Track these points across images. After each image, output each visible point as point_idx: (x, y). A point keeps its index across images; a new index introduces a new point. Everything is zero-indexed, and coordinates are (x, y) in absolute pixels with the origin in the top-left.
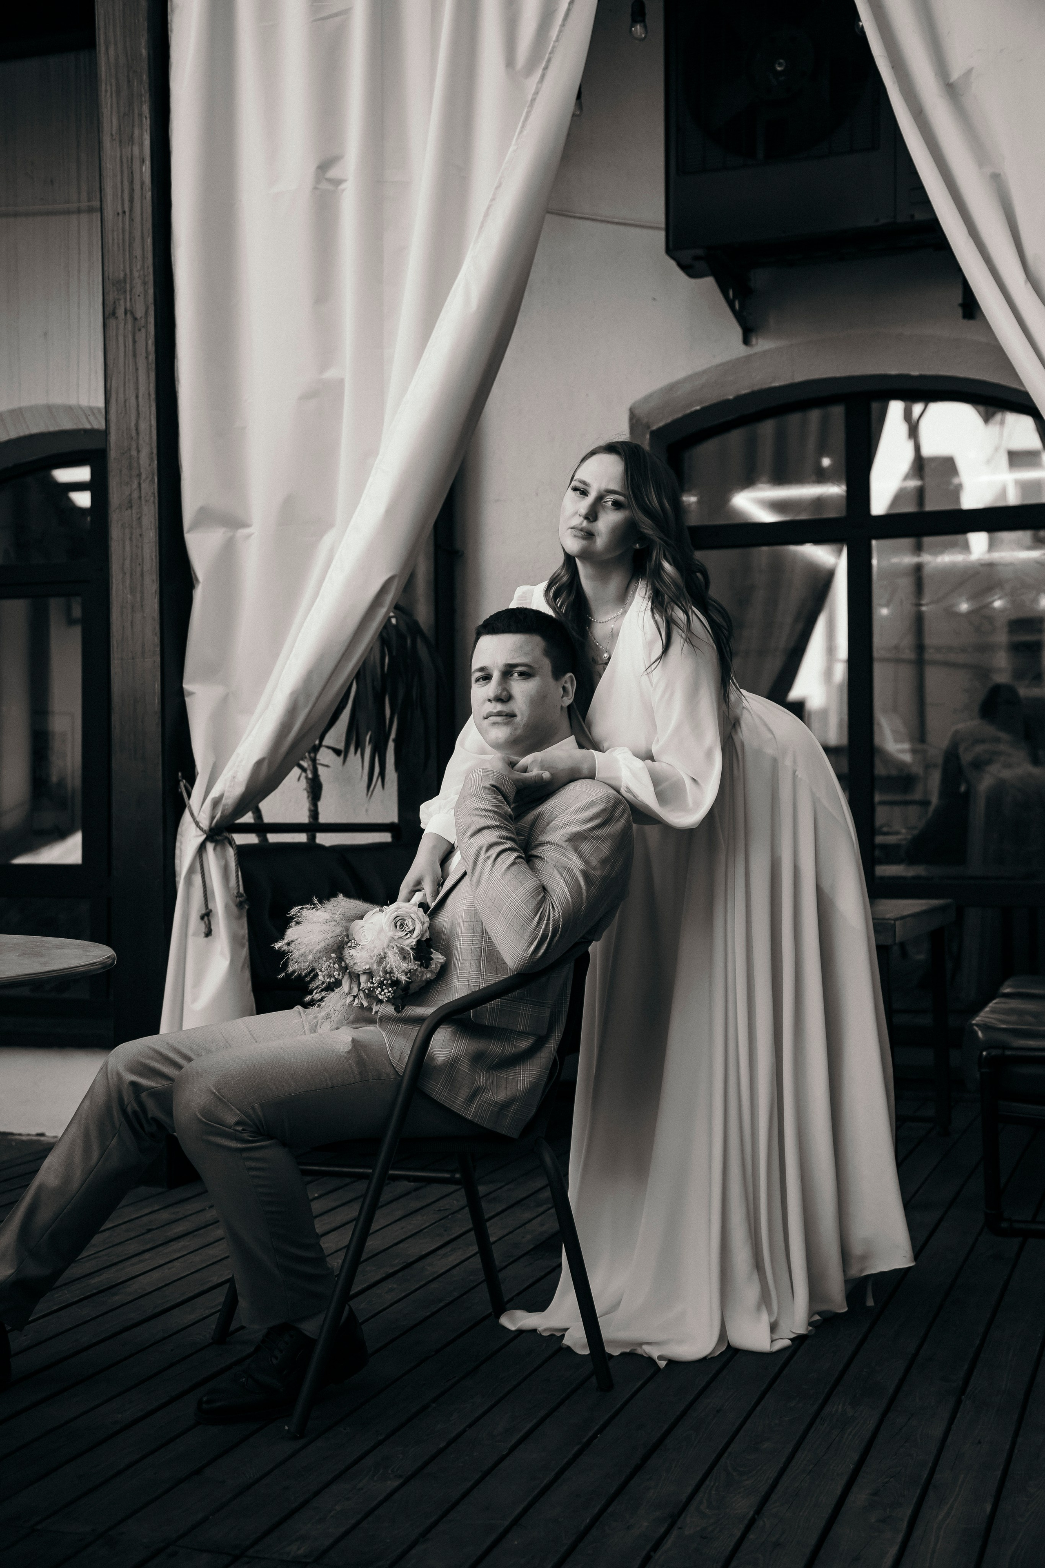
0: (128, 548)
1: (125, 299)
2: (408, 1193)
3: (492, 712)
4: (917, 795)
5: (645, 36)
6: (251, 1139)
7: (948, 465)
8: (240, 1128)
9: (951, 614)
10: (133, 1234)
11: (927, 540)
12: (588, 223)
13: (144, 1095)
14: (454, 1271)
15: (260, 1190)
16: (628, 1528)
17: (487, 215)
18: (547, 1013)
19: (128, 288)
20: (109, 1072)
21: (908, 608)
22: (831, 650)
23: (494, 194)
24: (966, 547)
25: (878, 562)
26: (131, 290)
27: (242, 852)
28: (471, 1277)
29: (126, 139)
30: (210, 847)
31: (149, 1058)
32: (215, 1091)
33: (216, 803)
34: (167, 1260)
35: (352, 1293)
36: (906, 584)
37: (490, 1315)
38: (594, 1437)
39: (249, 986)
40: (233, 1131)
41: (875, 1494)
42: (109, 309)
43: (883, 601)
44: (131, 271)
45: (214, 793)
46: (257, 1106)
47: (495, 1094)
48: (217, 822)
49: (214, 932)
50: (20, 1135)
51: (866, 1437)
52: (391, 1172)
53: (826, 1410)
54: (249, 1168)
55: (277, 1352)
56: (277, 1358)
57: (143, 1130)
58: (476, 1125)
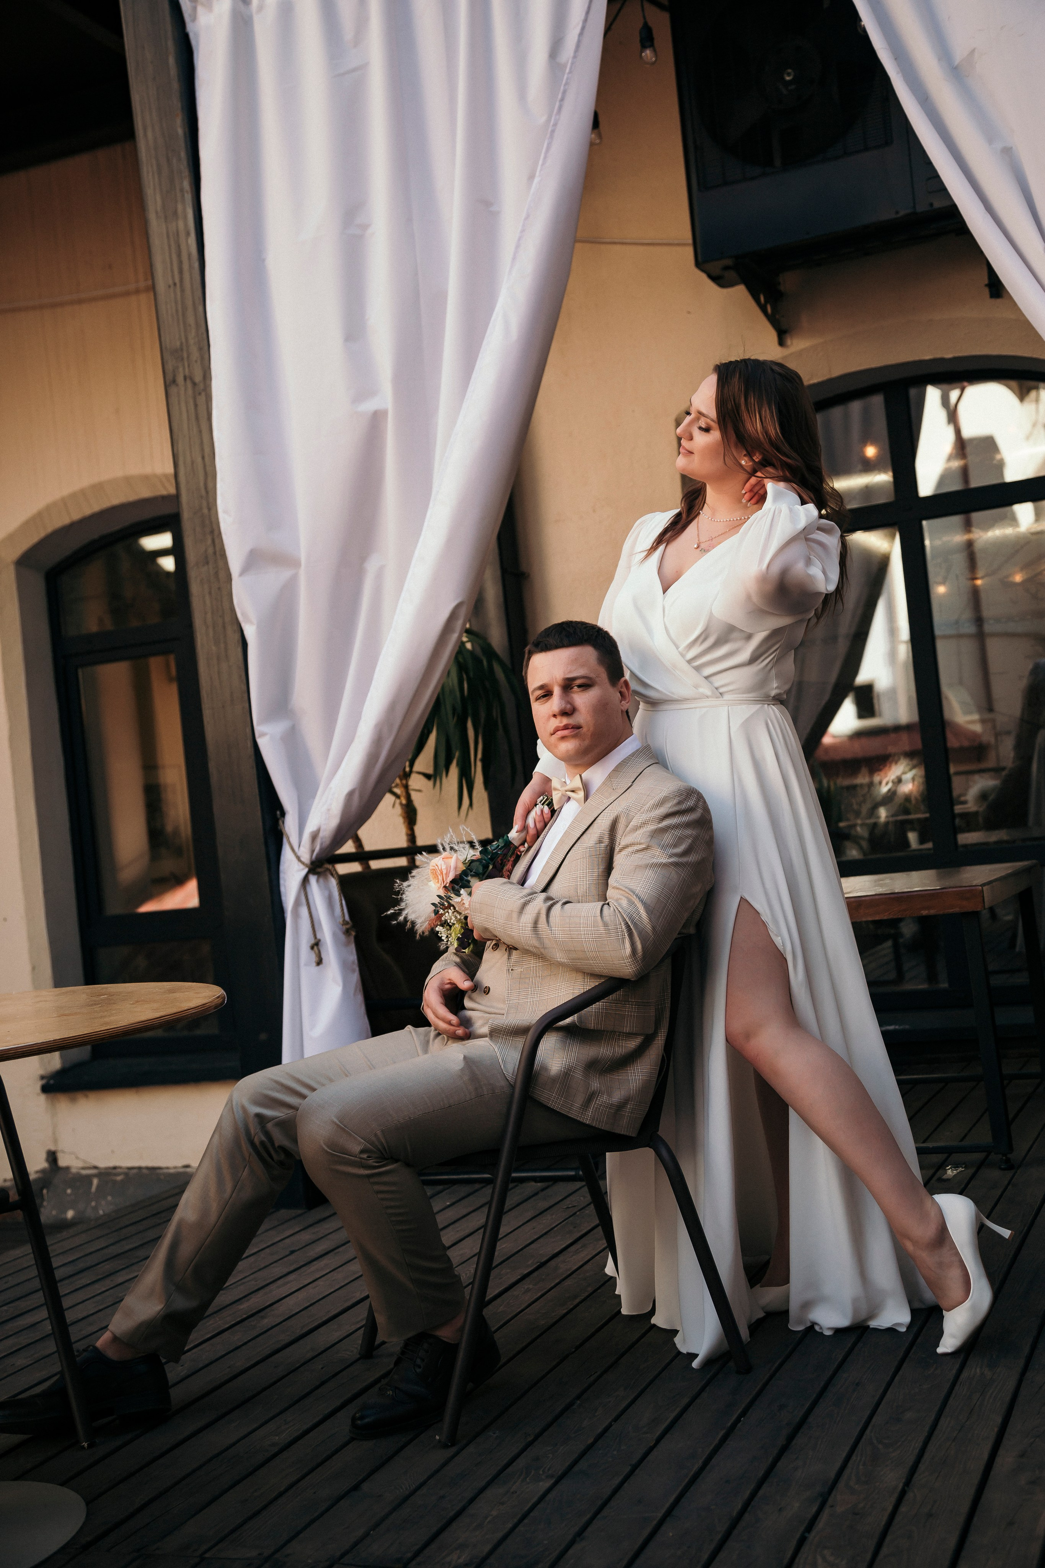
0: (208, 602)
1: (184, 366)
2: (536, 1194)
3: (558, 727)
4: (991, 763)
5: (656, 60)
6: (377, 1164)
7: (988, 444)
8: (365, 1156)
9: (1007, 584)
10: (277, 1257)
11: (976, 516)
12: (617, 247)
13: (269, 1126)
14: (587, 1267)
15: (390, 1211)
16: (780, 1510)
17: (518, 246)
18: (652, 1012)
19: (185, 355)
20: (234, 1106)
21: (965, 583)
22: (892, 631)
23: (524, 225)
24: (1013, 520)
25: (931, 544)
26: (188, 357)
27: (345, 882)
29: (170, 215)
30: (313, 879)
31: (272, 1089)
32: (338, 1122)
33: (314, 837)
34: (311, 1280)
36: (959, 561)
38: (738, 1420)
39: (363, 1009)
40: (360, 1160)
41: (1022, 1456)
42: (170, 377)
43: (939, 579)
44: (187, 339)
45: (310, 827)
46: (379, 1133)
47: (610, 1095)
48: (317, 855)
49: (324, 961)
50: (168, 1168)
51: (1008, 1399)
52: (514, 1175)
53: (965, 1375)
54: (378, 1192)
55: (418, 1361)
56: (419, 1367)
57: (273, 1159)
58: (594, 1128)
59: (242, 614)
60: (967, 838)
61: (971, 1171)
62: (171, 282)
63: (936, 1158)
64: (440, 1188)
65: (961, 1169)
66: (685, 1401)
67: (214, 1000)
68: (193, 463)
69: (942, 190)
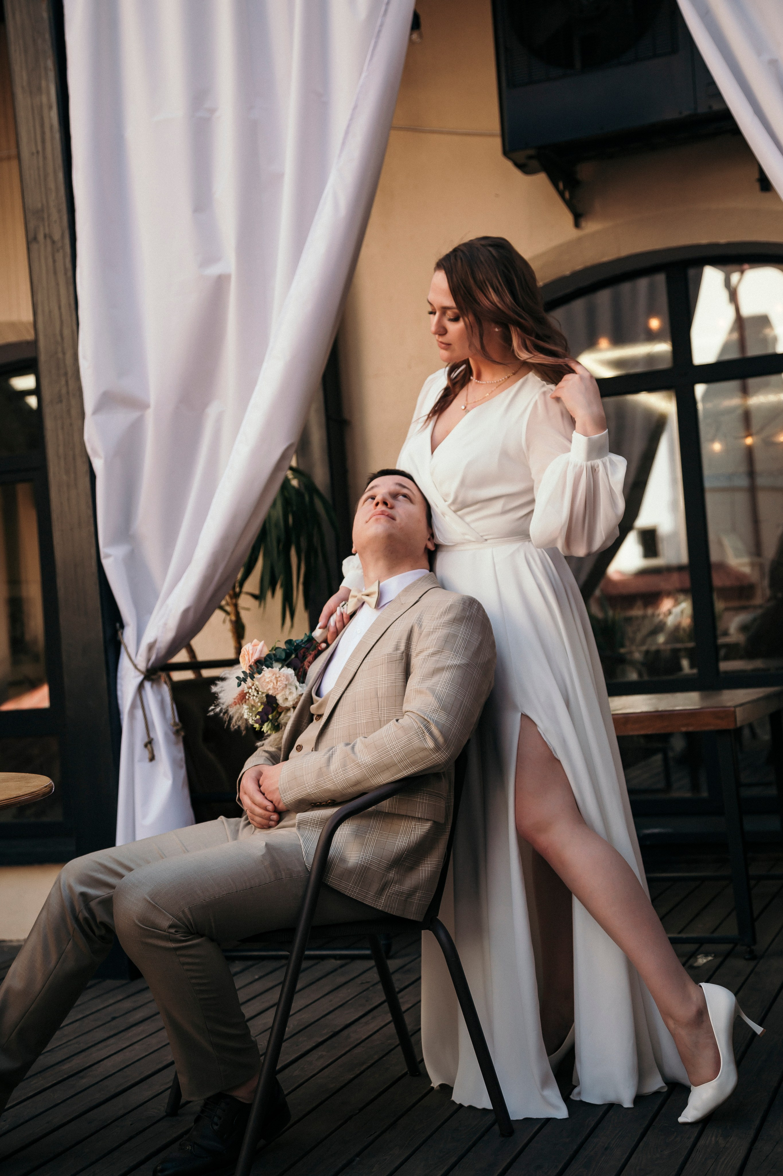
0: (61, 437)
1: (44, 226)
2: (335, 970)
6: (183, 938)
7: (762, 322)
8: (173, 931)
10: (100, 1023)
12: (436, 136)
13: (93, 904)
14: (375, 1037)
15: (193, 981)
17: (347, 133)
18: (443, 804)
19: (46, 216)
20: (62, 885)
23: (352, 114)
26: (48, 218)
27: (177, 688)
28: (389, 1041)
29: (35, 90)
30: (148, 685)
31: (96, 871)
32: (149, 900)
33: (150, 647)
34: (128, 1044)
35: (277, 1068)
36: (733, 422)
37: (406, 1074)
39: (188, 802)
40: (168, 934)
42: (31, 235)
44: (47, 202)
45: (147, 639)
46: (186, 910)
47: (401, 884)
48: (153, 664)
49: (156, 757)
50: (11, 941)
51: (738, 1165)
52: (307, 953)
53: (701, 1142)
54: (184, 964)
55: (216, 1119)
56: (217, 1125)
57: (94, 933)
58: (386, 913)
59: (92, 449)
60: (725, 666)
61: (719, 960)
62: (34, 151)
63: (689, 948)
64: (250, 963)
65: (710, 958)
66: (453, 1159)
67: (42, 789)
68: (50, 312)
69: (718, 95)
